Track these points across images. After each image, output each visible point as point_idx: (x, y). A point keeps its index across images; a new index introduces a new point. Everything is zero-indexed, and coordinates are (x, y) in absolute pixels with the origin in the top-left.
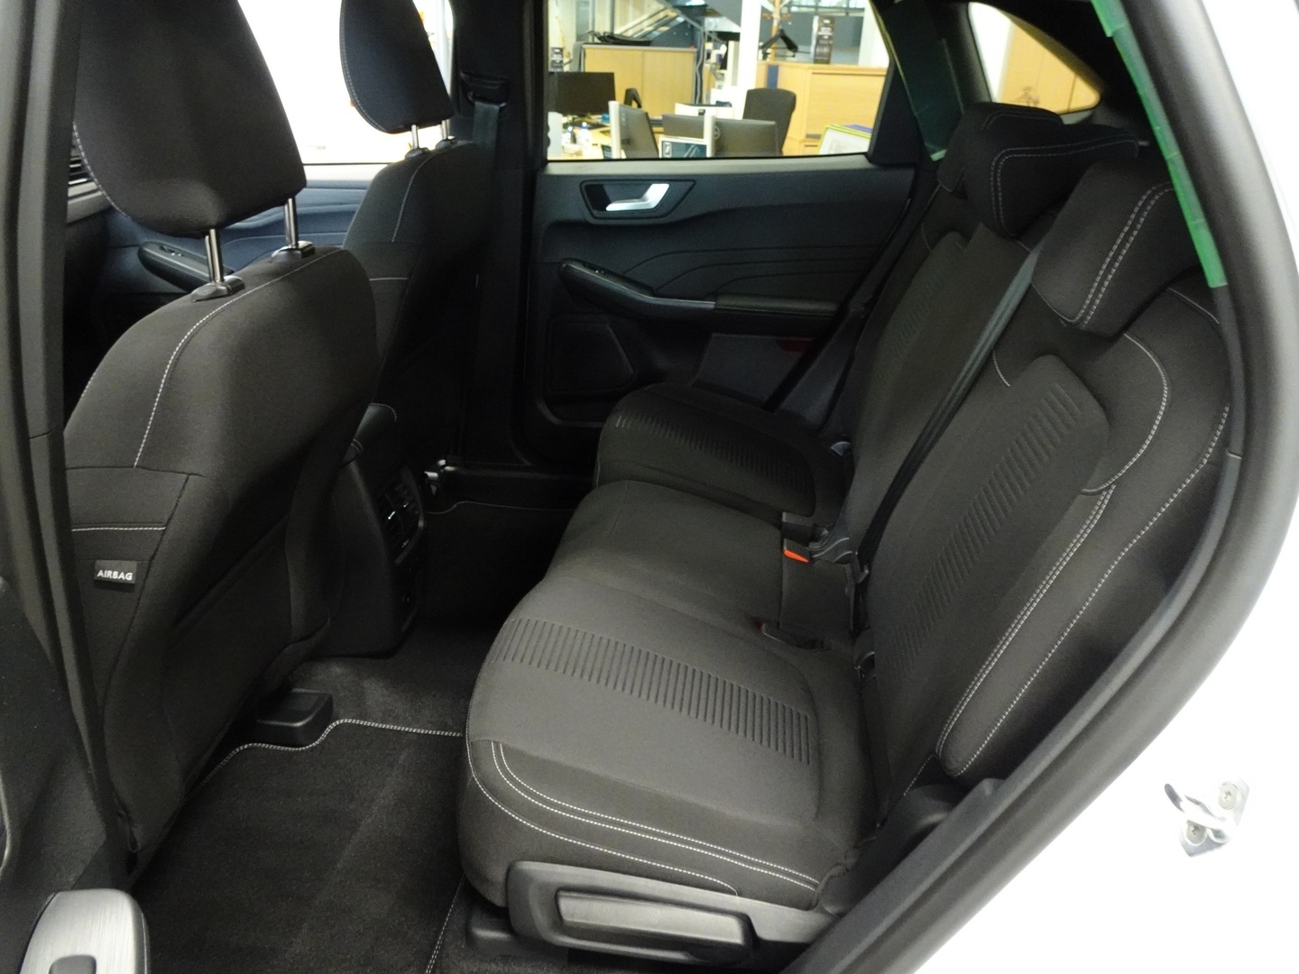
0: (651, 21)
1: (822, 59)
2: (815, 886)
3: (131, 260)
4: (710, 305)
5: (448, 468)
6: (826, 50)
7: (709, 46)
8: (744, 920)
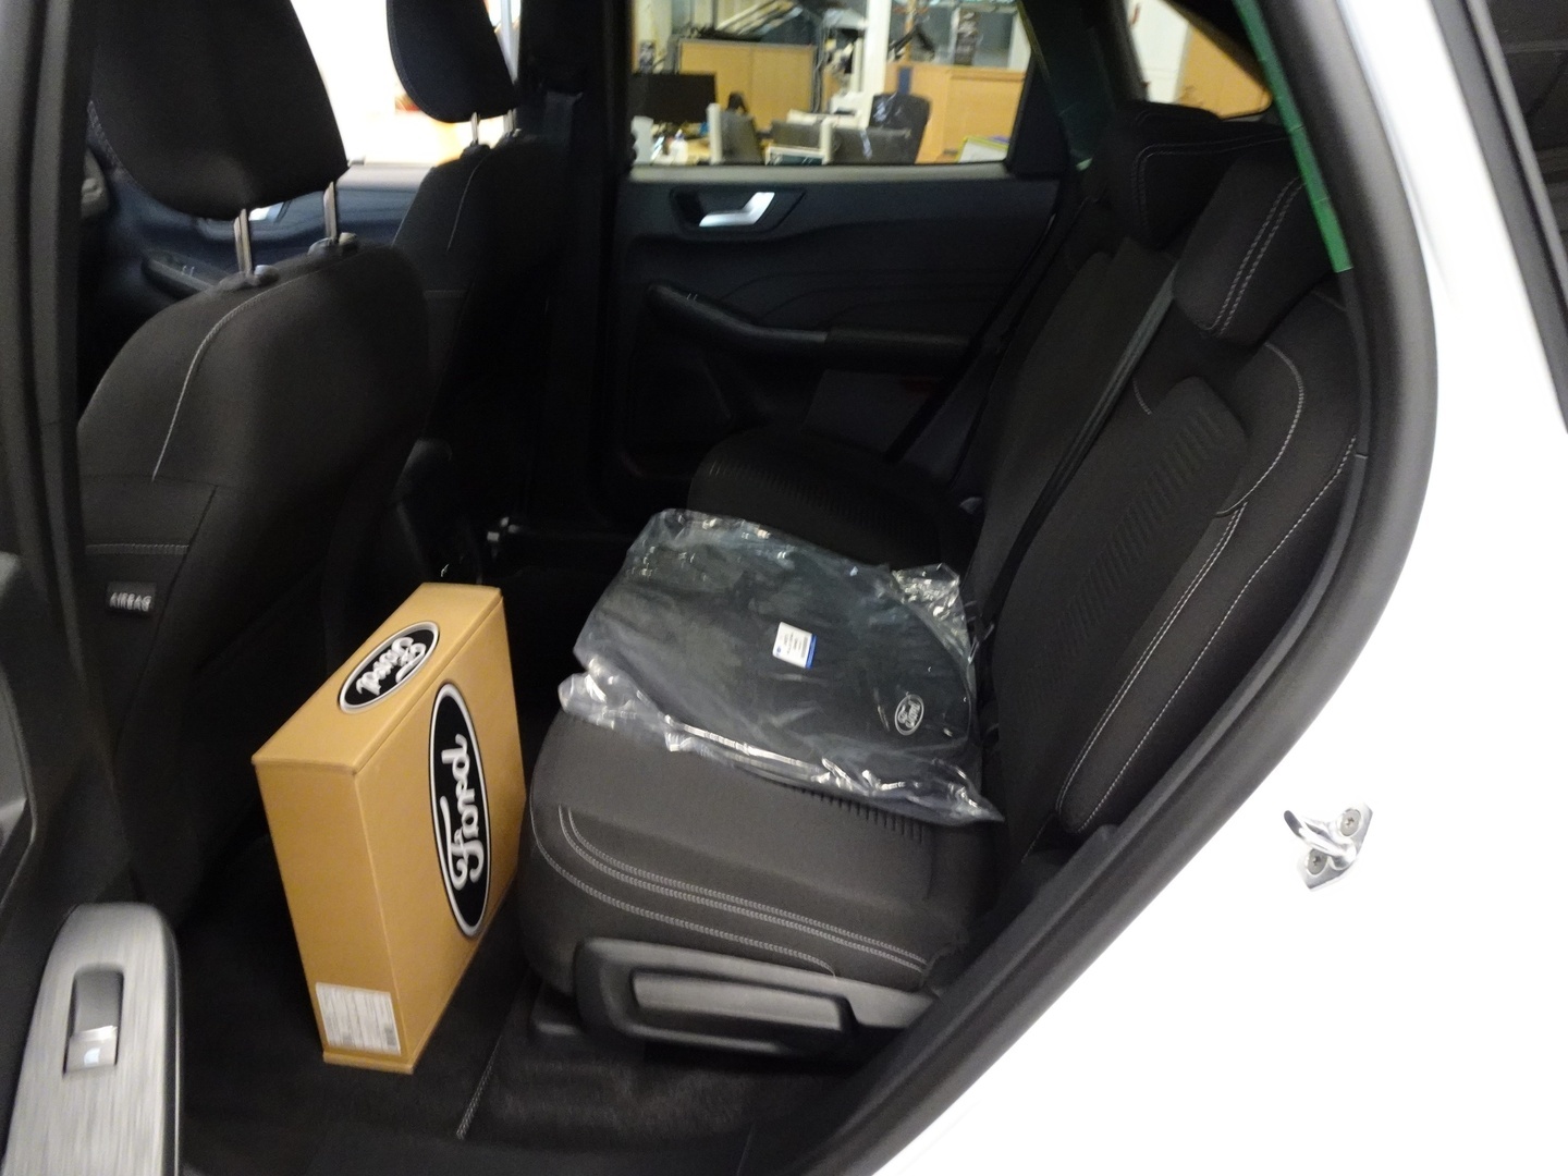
0: (763, 12)
1: (962, 61)
2: (923, 966)
3: (133, 276)
4: (821, 337)
5: (513, 529)
6: (967, 50)
7: (831, 45)
8: (842, 1005)
